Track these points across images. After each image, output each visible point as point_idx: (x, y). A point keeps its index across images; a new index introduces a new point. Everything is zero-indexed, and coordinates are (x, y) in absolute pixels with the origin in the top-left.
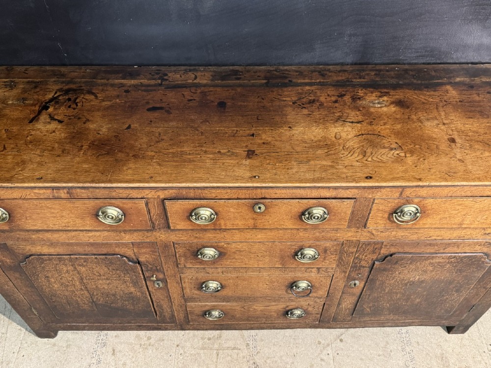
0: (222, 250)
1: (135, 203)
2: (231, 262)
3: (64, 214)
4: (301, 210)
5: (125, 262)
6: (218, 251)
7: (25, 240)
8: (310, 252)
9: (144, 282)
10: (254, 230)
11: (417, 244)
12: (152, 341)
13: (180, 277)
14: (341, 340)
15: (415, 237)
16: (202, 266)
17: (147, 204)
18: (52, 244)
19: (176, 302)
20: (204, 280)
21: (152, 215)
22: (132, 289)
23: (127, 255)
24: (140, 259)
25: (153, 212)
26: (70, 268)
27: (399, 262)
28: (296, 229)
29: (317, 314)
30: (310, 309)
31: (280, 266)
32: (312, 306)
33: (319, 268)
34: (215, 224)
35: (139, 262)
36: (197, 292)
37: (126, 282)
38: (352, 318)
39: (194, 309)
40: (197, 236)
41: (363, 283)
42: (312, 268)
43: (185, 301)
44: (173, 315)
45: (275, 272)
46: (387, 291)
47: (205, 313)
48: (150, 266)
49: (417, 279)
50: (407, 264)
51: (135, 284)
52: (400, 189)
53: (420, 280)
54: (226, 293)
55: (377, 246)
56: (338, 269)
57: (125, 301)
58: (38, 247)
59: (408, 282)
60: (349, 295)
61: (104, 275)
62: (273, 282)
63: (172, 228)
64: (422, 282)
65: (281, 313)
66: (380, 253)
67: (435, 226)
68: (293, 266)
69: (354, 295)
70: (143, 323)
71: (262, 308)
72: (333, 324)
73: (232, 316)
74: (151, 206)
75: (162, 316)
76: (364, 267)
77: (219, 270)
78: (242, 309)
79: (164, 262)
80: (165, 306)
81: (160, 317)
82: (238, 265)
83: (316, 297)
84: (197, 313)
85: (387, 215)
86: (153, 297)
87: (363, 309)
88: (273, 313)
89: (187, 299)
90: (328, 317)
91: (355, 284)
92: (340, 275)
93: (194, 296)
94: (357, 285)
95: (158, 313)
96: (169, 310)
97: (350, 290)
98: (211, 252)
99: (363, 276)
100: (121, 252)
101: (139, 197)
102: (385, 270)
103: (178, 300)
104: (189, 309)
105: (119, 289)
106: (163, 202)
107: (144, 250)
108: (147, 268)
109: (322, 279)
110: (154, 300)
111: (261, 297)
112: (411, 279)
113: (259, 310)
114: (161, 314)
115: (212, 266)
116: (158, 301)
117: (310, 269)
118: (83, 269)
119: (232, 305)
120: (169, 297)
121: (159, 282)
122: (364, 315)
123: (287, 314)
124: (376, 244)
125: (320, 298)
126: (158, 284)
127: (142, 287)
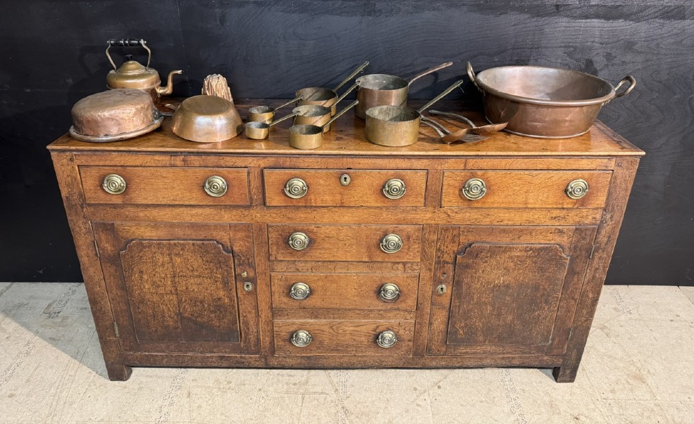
0: (312, 236)
1: (238, 172)
2: (320, 253)
3: (175, 185)
4: (382, 184)
5: (220, 250)
6: (309, 237)
7: (133, 219)
8: (393, 238)
9: (234, 282)
10: (341, 209)
11: (491, 230)
12: (232, 385)
13: (270, 275)
14: (439, 387)
15: (487, 221)
16: (292, 259)
17: (249, 173)
18: (156, 225)
19: (263, 316)
20: (294, 282)
21: (251, 187)
22: (221, 293)
23: (222, 241)
24: (234, 249)
25: (253, 183)
26: (167, 259)
27: (479, 256)
28: (378, 207)
29: (409, 341)
30: (401, 332)
31: (367, 260)
32: (403, 327)
33: (404, 264)
34: (306, 201)
35: (232, 252)
36: (285, 300)
37: (216, 282)
38: (446, 348)
39: (281, 329)
40: (290, 216)
41: (451, 287)
42: (398, 263)
43: (273, 315)
44: (258, 339)
45: (363, 269)
46: (475, 300)
47: (292, 335)
48: (243, 258)
49: (502, 282)
50: (487, 257)
51: (226, 284)
52: (464, 160)
53: (506, 283)
54: (315, 301)
55: (455, 233)
56: (423, 266)
57: (212, 312)
58: (142, 229)
59: (494, 286)
60: (439, 309)
61: (197, 270)
62: (361, 286)
63: (268, 204)
64: (508, 286)
65: (371, 338)
66: (459, 242)
67: (503, 205)
68: (379, 260)
69: (444, 308)
70: (226, 352)
71: (352, 328)
72: (428, 358)
73: (321, 342)
74: (252, 176)
75: (247, 340)
76: (448, 263)
77: (309, 265)
78: (331, 331)
79: (256, 252)
80: (251, 323)
81: (245, 342)
82: (327, 257)
83: (406, 311)
84: (284, 334)
85: (457, 192)
86: (240, 307)
87: (456, 332)
88: (363, 339)
89: (275, 312)
90: (422, 347)
91: (442, 289)
92: (426, 275)
93: (283, 306)
94: (445, 290)
95: (243, 334)
96: (255, 330)
97: (439, 299)
98: (301, 237)
99: (448, 277)
100: (218, 238)
101: (243, 165)
102: (467, 266)
103: (265, 313)
104: (275, 329)
105: (209, 291)
106: (262, 172)
107: (240, 235)
108: (239, 261)
109: (409, 281)
110: (241, 312)
111: (350, 310)
112: (496, 282)
113: (348, 332)
114: (246, 338)
115: (302, 259)
116: (245, 315)
117: (397, 265)
118: (178, 260)
119: (320, 323)
120: (257, 307)
121: (249, 283)
122: (459, 342)
123: (377, 338)
124: (454, 229)
125: (410, 312)
126: (248, 286)
127: (231, 290)
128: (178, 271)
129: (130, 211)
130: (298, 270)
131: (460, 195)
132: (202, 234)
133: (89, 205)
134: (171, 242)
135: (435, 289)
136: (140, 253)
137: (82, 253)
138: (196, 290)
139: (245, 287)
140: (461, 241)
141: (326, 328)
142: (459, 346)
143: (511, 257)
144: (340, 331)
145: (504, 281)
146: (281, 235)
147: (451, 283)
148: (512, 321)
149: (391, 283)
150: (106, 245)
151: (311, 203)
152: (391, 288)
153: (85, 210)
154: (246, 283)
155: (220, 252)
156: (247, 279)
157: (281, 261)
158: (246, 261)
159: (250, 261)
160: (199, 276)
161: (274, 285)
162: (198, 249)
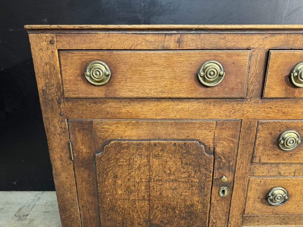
5: (202, 151)
7: (114, 116)
13: (249, 180)
17: (250, 57)
18: (137, 122)
21: (250, 75)
22: (196, 199)
24: (216, 150)
26: (144, 161)
35: (214, 153)
36: (259, 205)
37: (192, 186)
48: (224, 161)
51: (201, 188)
58: (122, 128)
61: (174, 174)
74: (253, 60)
77: (293, 169)
79: (239, 154)
93: (255, 212)
100: (201, 137)
103: (235, 219)
105: (183, 197)
107: (226, 134)
108: (220, 164)
118: (156, 162)
121: (225, 188)
126: (223, 191)
127: (206, 195)
128: (154, 175)
129: (112, 106)
130: (280, 173)
132: (186, 133)
133: (68, 99)
134: (152, 142)
136: (117, 154)
137: (56, 156)
138: (170, 196)
139: (220, 193)
146: (271, 134)
150: (82, 147)
153: (62, 105)
155: (202, 154)
156: (225, 184)
157: (264, 164)
158: (227, 164)
159: (231, 164)
160: (175, 180)
161: (251, 190)
162: (179, 150)
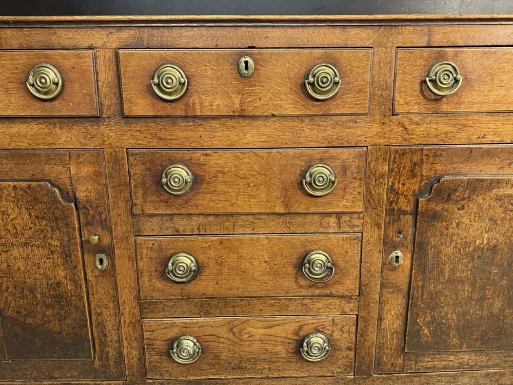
0: (199, 172)
1: (78, 56)
2: (211, 200)
4: (303, 72)
5: (55, 197)
6: (193, 174)
8: (322, 171)
9: (80, 254)
10: (241, 121)
11: (470, 155)
13: (135, 242)
15: (462, 136)
16: (169, 212)
19: (126, 313)
20: (172, 252)
21: (100, 84)
22: (61, 273)
24: (77, 194)
25: (102, 77)
27: (452, 197)
28: (298, 117)
29: (349, 349)
30: (337, 335)
31: (282, 211)
32: (339, 326)
33: (339, 215)
34: (187, 104)
35: (75, 201)
36: (159, 284)
37: (53, 252)
38: (404, 360)
39: (155, 334)
40: (161, 135)
41: (409, 255)
42: (329, 214)
43: (141, 312)
44: (121, 354)
45: (276, 225)
46: (447, 275)
47: (173, 343)
48: (92, 212)
49: (485, 241)
50: (464, 199)
51: (67, 256)
52: (426, 29)
53: (491, 244)
54: (205, 285)
55: (416, 158)
56: (367, 219)
57: (48, 306)
59: (474, 250)
60: (393, 293)
61: (22, 235)
62: (273, 256)
63: (126, 113)
64: (494, 249)
65: (292, 346)
66: (422, 176)
67: (485, 108)
68: (301, 209)
69: (400, 290)
70: (72, 377)
71: (261, 331)
72: (378, 379)
73: (216, 357)
74: (100, 62)
75: (104, 356)
76: (405, 213)
77: (195, 222)
78: (231, 336)
79: (111, 200)
80: (109, 326)
81: (100, 359)
82: (220, 206)
83: (342, 297)
84: (160, 344)
85: (417, 87)
86: (92, 299)
87: (418, 331)
88: (280, 348)
89: (145, 306)
90: (367, 359)
91: (397, 257)
92: (373, 235)
93: (156, 295)
94: (401, 261)
95: (97, 346)
96: (115, 338)
97: (392, 277)
98: (181, 172)
99: (405, 238)
100: (52, 177)
101: (87, 44)
102: (436, 216)
103: (129, 309)
104: (146, 335)
105: (42, 271)
106: (117, 55)
107: (86, 170)
108: (87, 218)
109: (347, 246)
110: (93, 306)
111: (258, 298)
112: (478, 242)
113: (257, 337)
114: (102, 351)
115: (183, 211)
116: (99, 311)
117: (327, 219)
119: (214, 323)
120: (116, 299)
121: (103, 256)
122: (422, 349)
123: (301, 346)
124: (413, 152)
125: (349, 299)
126: (101, 261)
127: (75, 267)
130: (178, 231)
131: (422, 92)
132: (29, 170)
135: (387, 257)
138: (22, 269)
139: (98, 263)
140: (424, 173)
141: (223, 332)
142: (423, 355)
143: (499, 199)
144: (245, 336)
145: (488, 239)
146: (149, 170)
147: (410, 247)
148: (502, 310)
149: (319, 249)
151: (194, 109)
152: (319, 257)
154: (98, 256)
155: (55, 201)
156: (99, 249)
157: (151, 216)
158: (97, 218)
159: (103, 217)
160: (26, 244)
161: (141, 258)
162: (22, 195)
